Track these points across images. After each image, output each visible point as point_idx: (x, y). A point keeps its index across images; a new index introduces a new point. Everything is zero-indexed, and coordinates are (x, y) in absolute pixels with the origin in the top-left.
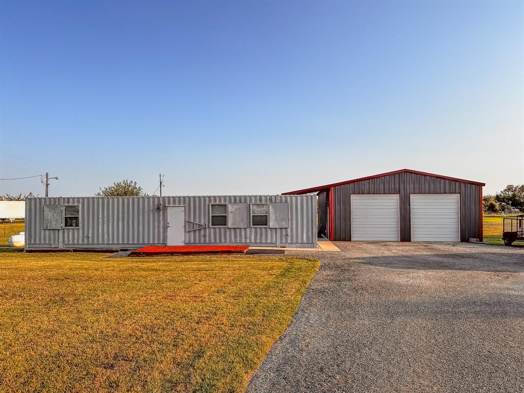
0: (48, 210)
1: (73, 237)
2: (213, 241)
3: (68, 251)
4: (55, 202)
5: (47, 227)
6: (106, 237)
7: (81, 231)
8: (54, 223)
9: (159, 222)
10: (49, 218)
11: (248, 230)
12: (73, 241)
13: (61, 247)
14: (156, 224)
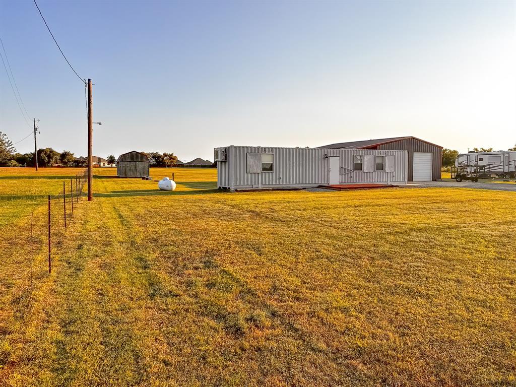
0: (250, 157)
1: (269, 179)
2: (355, 181)
3: (268, 190)
4: (255, 150)
5: (249, 171)
6: (291, 179)
7: (274, 174)
8: (255, 168)
9: (325, 168)
10: (251, 163)
11: (374, 173)
12: (269, 182)
13: (260, 187)
14: (323, 169)
